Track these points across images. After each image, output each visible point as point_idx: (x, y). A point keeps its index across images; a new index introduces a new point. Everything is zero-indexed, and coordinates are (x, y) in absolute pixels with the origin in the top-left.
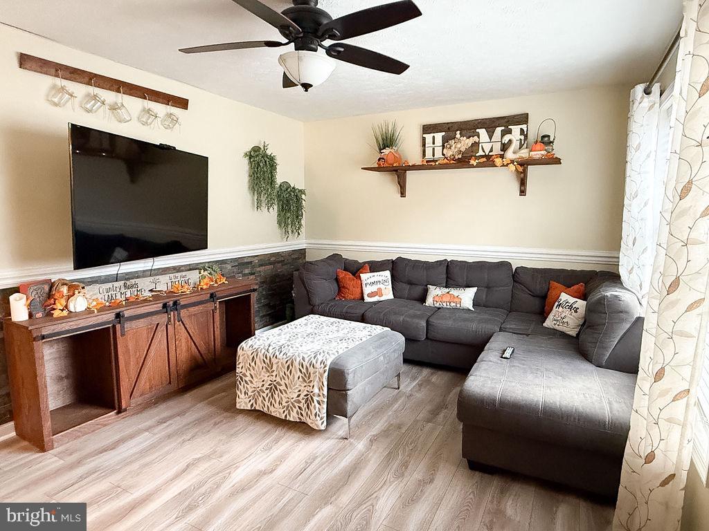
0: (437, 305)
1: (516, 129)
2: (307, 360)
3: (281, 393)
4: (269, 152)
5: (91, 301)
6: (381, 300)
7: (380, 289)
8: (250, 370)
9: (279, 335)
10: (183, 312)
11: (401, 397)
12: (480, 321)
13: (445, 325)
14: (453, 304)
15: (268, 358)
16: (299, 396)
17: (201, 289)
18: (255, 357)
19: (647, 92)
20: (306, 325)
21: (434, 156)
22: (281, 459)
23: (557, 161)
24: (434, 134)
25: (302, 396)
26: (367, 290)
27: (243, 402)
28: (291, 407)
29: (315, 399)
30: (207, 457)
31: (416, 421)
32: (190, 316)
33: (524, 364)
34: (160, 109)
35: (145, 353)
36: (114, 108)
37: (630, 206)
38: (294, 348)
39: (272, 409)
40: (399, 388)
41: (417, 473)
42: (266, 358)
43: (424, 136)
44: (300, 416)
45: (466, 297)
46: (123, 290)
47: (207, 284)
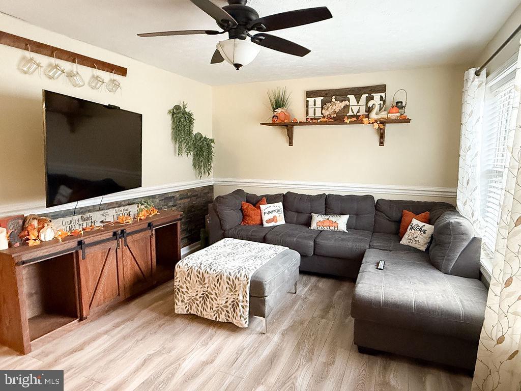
0: (320, 229)
1: (377, 96)
2: (233, 274)
3: (212, 300)
4: (187, 110)
5: (56, 231)
6: (277, 225)
7: (275, 217)
8: (186, 283)
9: (206, 255)
10: (129, 239)
11: (299, 299)
12: (355, 241)
13: (328, 244)
14: (332, 228)
15: (201, 274)
16: (226, 302)
17: (140, 219)
18: (190, 273)
19: (477, 74)
20: (224, 246)
21: (315, 114)
22: (217, 352)
23: (408, 121)
24: (315, 98)
25: (229, 302)
26: (266, 218)
27: (180, 308)
28: (220, 311)
29: (240, 304)
30: (158, 353)
31: (313, 318)
32: (133, 242)
33: (395, 274)
34: (106, 76)
35: (100, 272)
36: (70, 75)
37: (465, 156)
38: (221, 266)
39: (204, 313)
40: (296, 293)
41: (321, 357)
42: (200, 274)
43: (308, 99)
44: (228, 318)
45: (342, 222)
46: (81, 222)
47: (144, 215)
